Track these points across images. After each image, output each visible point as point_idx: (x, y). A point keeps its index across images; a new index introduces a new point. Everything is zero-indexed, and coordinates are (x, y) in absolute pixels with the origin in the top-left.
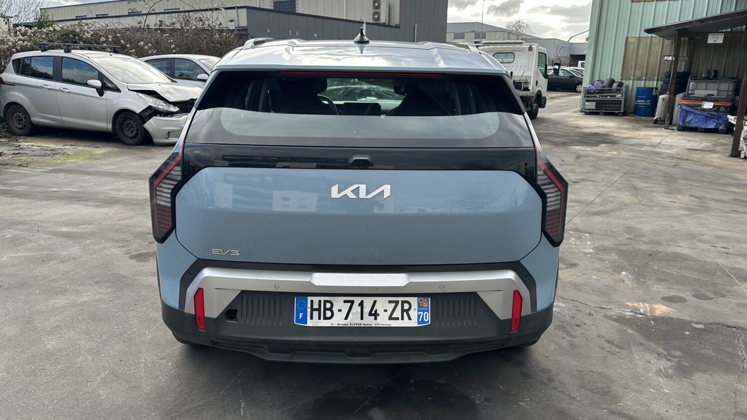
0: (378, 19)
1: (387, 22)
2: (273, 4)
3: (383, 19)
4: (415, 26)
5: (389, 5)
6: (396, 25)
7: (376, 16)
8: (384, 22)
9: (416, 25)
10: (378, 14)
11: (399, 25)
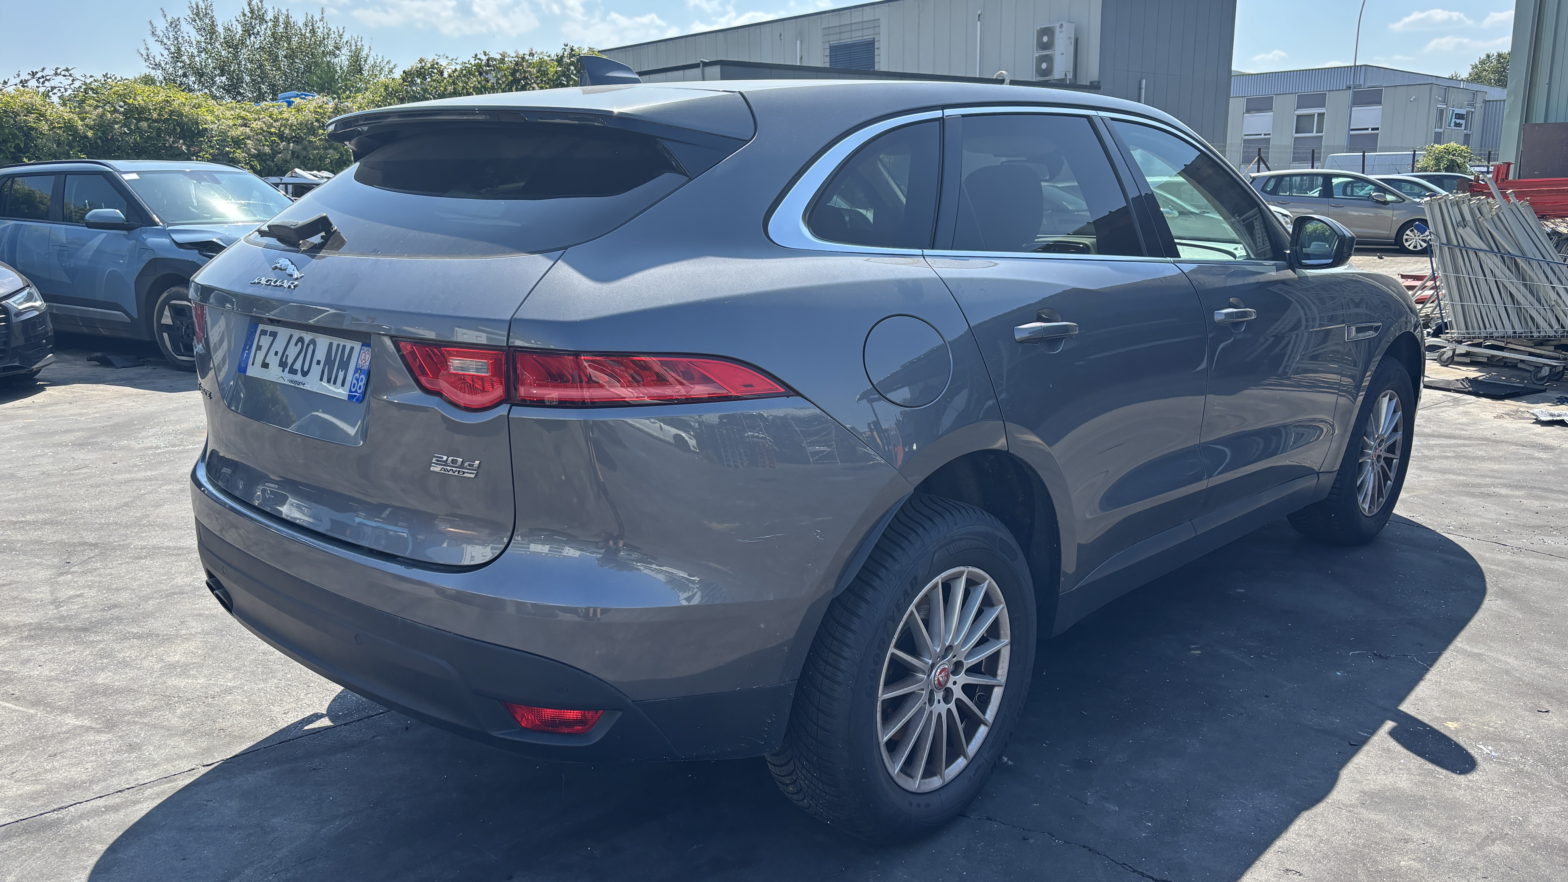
0: (1048, 71)
1: (1070, 76)
2: (827, 52)
3: (1061, 68)
4: (1140, 82)
5: (1077, 40)
6: (1091, 83)
7: (1044, 66)
8: (1064, 77)
9: (1144, 81)
10: (1049, 59)
11: (1099, 82)
